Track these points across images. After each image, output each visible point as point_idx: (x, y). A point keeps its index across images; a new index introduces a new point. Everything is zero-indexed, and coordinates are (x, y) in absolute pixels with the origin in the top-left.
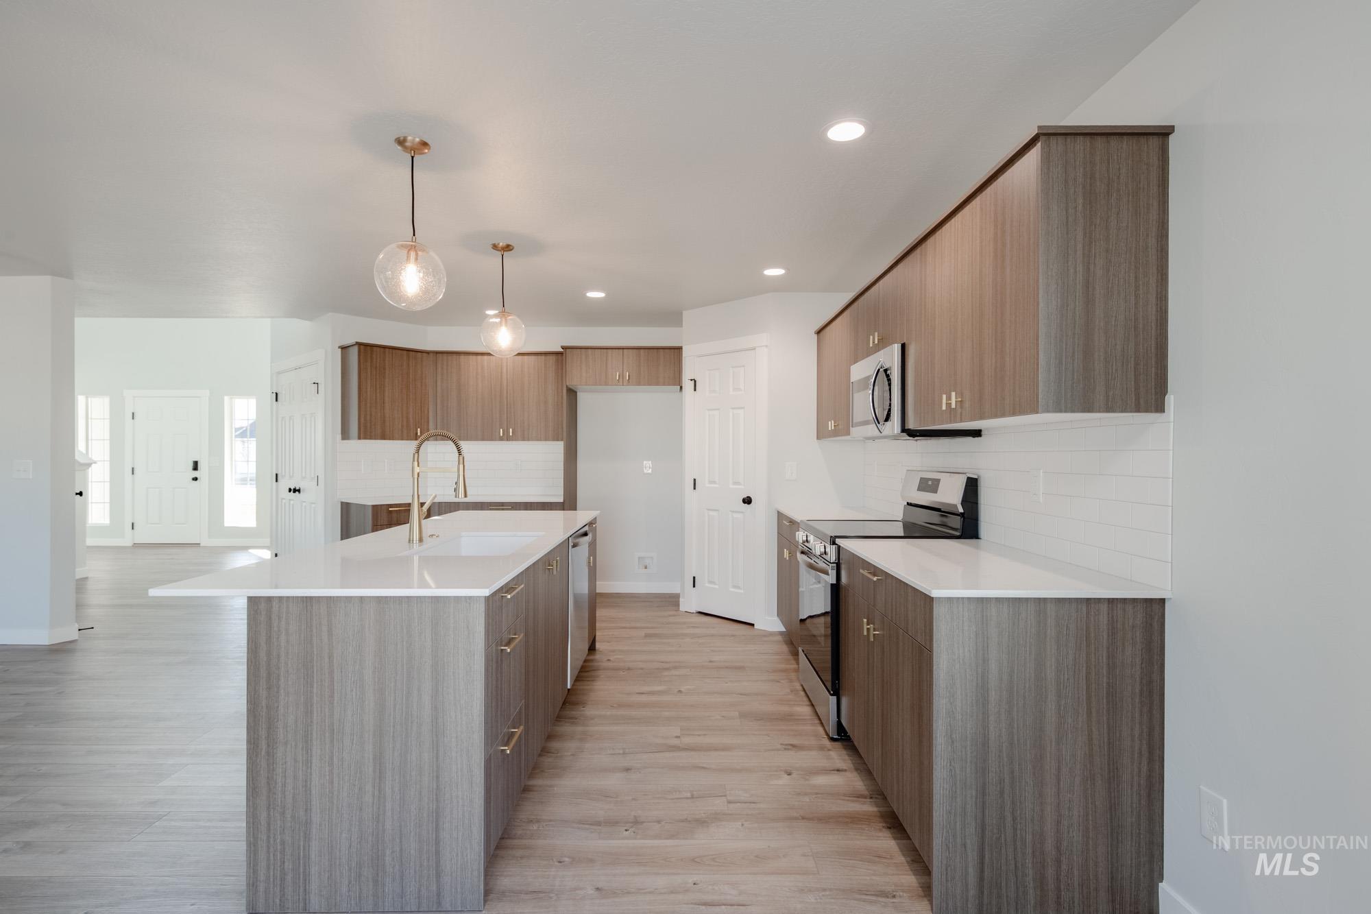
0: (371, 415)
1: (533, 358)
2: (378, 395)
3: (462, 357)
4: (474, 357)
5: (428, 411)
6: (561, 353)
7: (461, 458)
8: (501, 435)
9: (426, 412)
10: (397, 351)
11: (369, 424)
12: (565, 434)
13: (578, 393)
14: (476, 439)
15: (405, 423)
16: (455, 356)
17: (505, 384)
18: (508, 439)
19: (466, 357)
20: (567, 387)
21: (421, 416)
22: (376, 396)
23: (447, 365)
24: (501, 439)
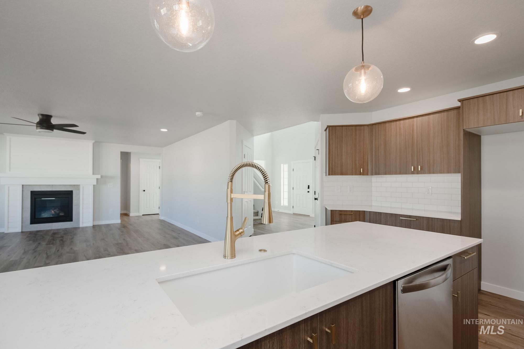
0: (335, 163)
1: (437, 115)
2: (339, 152)
3: (387, 124)
4: (395, 123)
5: (368, 159)
6: (458, 108)
7: (267, 186)
8: (413, 170)
9: (366, 159)
10: (349, 127)
11: (334, 167)
12: (462, 168)
13: (482, 137)
14: (396, 173)
15: (354, 166)
16: (383, 125)
17: (415, 136)
18: (418, 173)
19: (389, 124)
20: (464, 130)
21: (364, 162)
22: (338, 153)
23: (378, 130)
24: (413, 173)
